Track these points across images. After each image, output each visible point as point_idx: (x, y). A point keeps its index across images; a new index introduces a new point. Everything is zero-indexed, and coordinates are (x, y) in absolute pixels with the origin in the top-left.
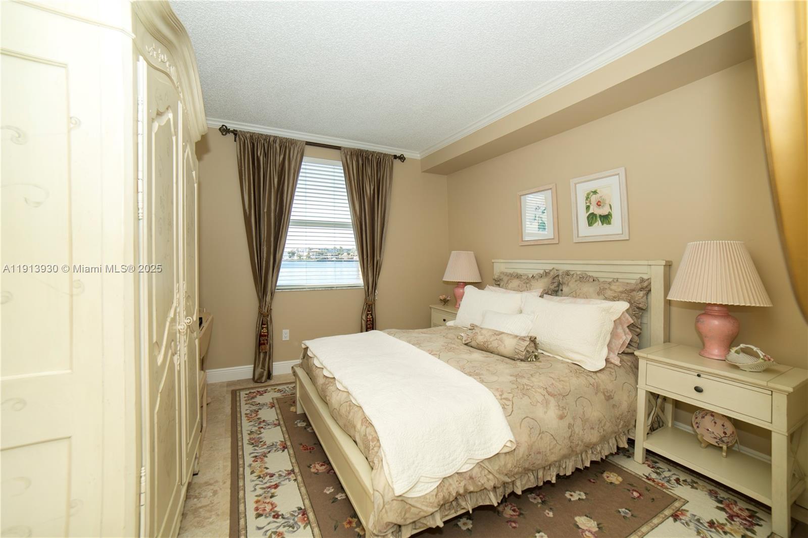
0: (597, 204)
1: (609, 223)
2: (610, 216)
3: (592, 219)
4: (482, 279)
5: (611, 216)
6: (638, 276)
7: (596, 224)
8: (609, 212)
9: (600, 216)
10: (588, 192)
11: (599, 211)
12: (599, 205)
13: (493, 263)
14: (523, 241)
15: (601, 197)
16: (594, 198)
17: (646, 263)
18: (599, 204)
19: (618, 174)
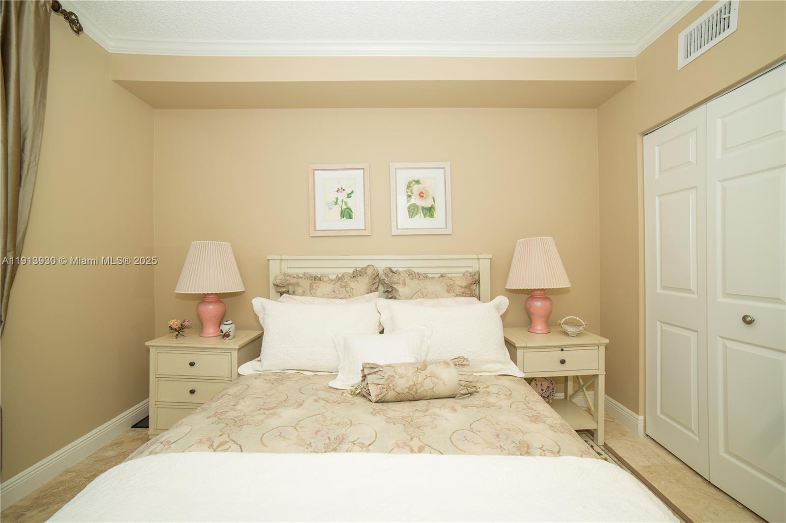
0: (420, 195)
1: (432, 216)
2: (432, 209)
3: (413, 210)
4: (245, 286)
5: (435, 209)
6: (463, 270)
7: (418, 216)
8: (432, 205)
9: (423, 208)
10: (410, 180)
11: (421, 203)
12: (422, 197)
13: (269, 260)
14: (316, 230)
15: (424, 188)
16: (416, 188)
17: (476, 257)
18: (421, 195)
19: (444, 168)
